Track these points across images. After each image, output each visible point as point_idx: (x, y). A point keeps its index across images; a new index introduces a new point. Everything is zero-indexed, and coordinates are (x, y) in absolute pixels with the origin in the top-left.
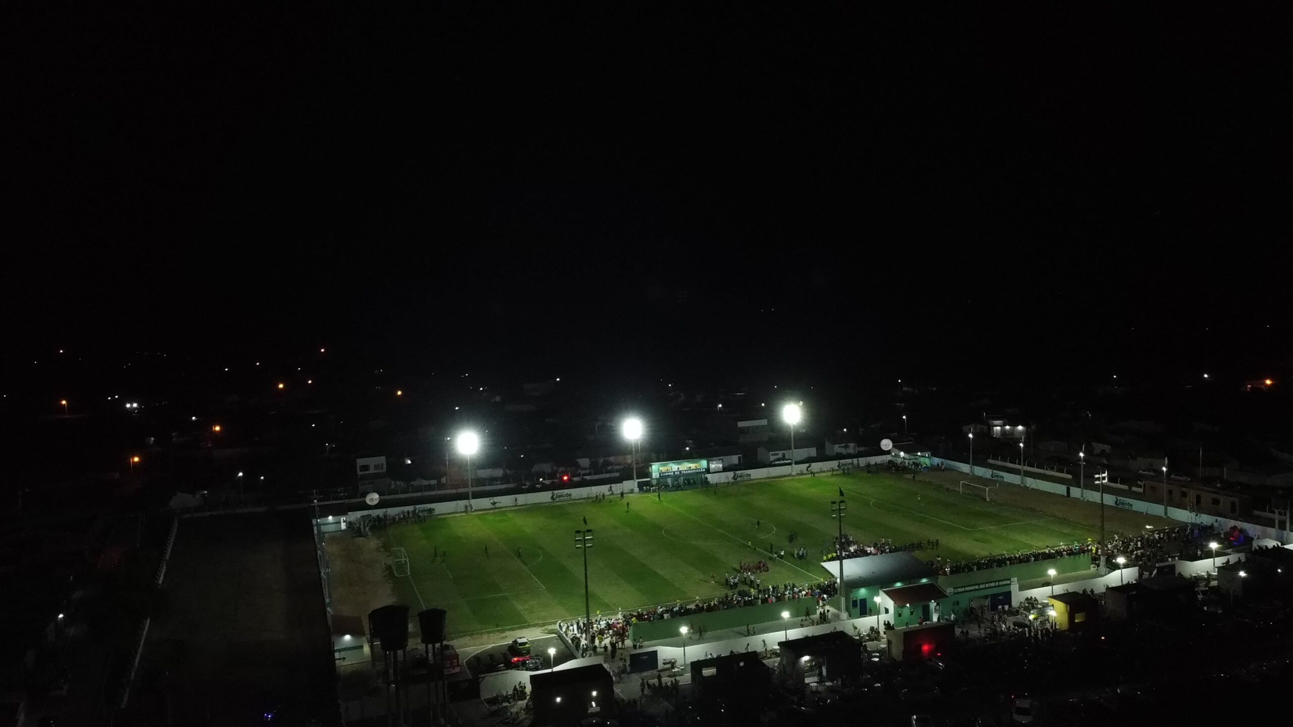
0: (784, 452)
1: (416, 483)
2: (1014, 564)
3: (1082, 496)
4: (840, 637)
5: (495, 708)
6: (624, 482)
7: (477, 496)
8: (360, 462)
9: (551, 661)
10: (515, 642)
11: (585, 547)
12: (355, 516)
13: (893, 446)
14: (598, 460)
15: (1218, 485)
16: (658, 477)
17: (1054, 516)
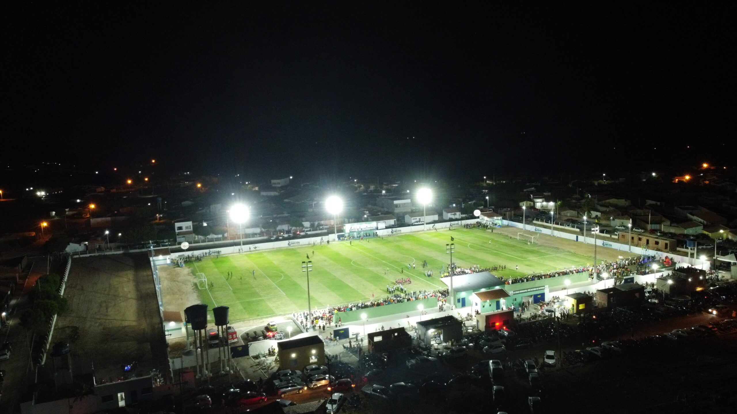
0: (420, 217)
1: (210, 237)
2: (546, 278)
3: (585, 241)
4: (450, 319)
5: (257, 361)
6: (329, 235)
7: (245, 243)
8: (177, 225)
9: (289, 335)
10: (269, 324)
11: (308, 271)
12: (175, 256)
13: (481, 214)
14: (315, 222)
15: (659, 234)
16: (349, 232)
17: (569, 252)
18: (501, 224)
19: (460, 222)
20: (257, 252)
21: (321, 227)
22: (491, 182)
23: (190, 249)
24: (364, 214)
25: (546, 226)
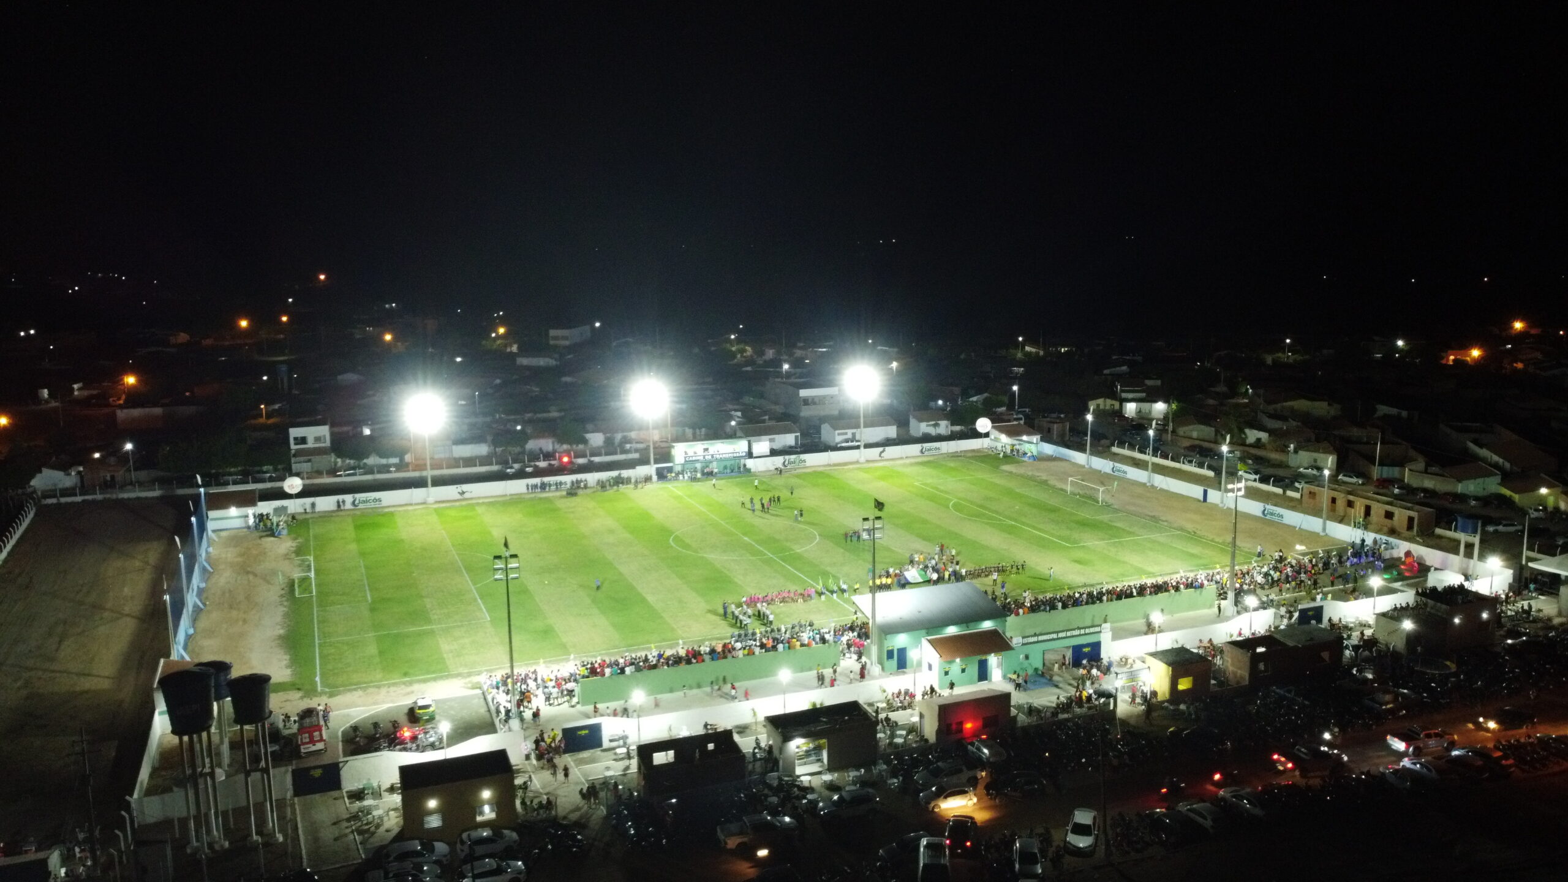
0: (852, 432)
3: (1222, 502)
5: (356, 806)
6: (638, 467)
8: (295, 432)
10: (416, 703)
11: (507, 579)
12: (265, 507)
13: (993, 427)
14: (616, 435)
15: (1396, 491)
16: (683, 461)
17: (1182, 529)
18: (1035, 453)
19: (946, 444)
20: (464, 503)
21: (628, 446)
22: (1034, 350)
23: (304, 493)
24: (731, 418)
25: (1140, 460)
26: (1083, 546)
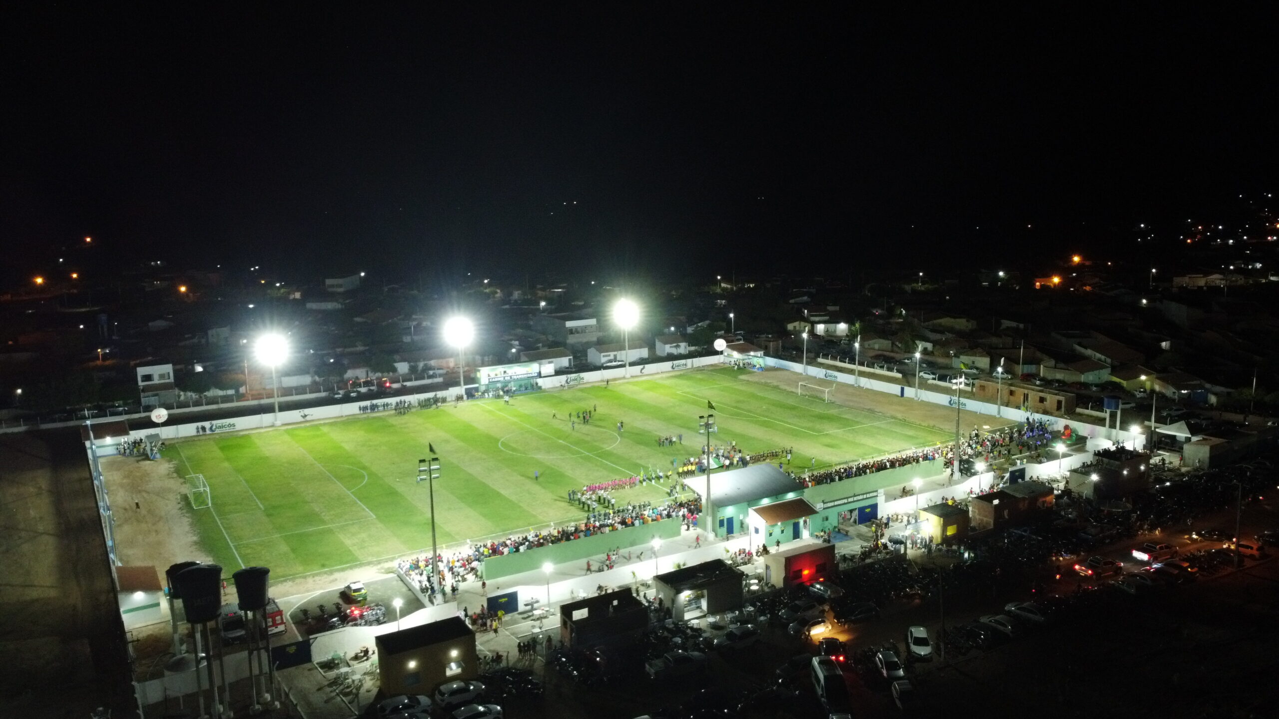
0: (615, 353)
1: (211, 394)
3: (916, 396)
4: (718, 564)
5: (332, 674)
6: (450, 389)
7: (285, 407)
9: (396, 612)
10: (349, 587)
11: (430, 479)
12: (138, 436)
13: (728, 346)
14: (418, 363)
15: (1038, 382)
16: (487, 382)
17: (895, 418)
18: (763, 365)
19: (689, 361)
20: (308, 424)
21: (431, 372)
22: (729, 286)
23: (171, 421)
24: (512, 346)
25: (841, 367)
26: (827, 434)
